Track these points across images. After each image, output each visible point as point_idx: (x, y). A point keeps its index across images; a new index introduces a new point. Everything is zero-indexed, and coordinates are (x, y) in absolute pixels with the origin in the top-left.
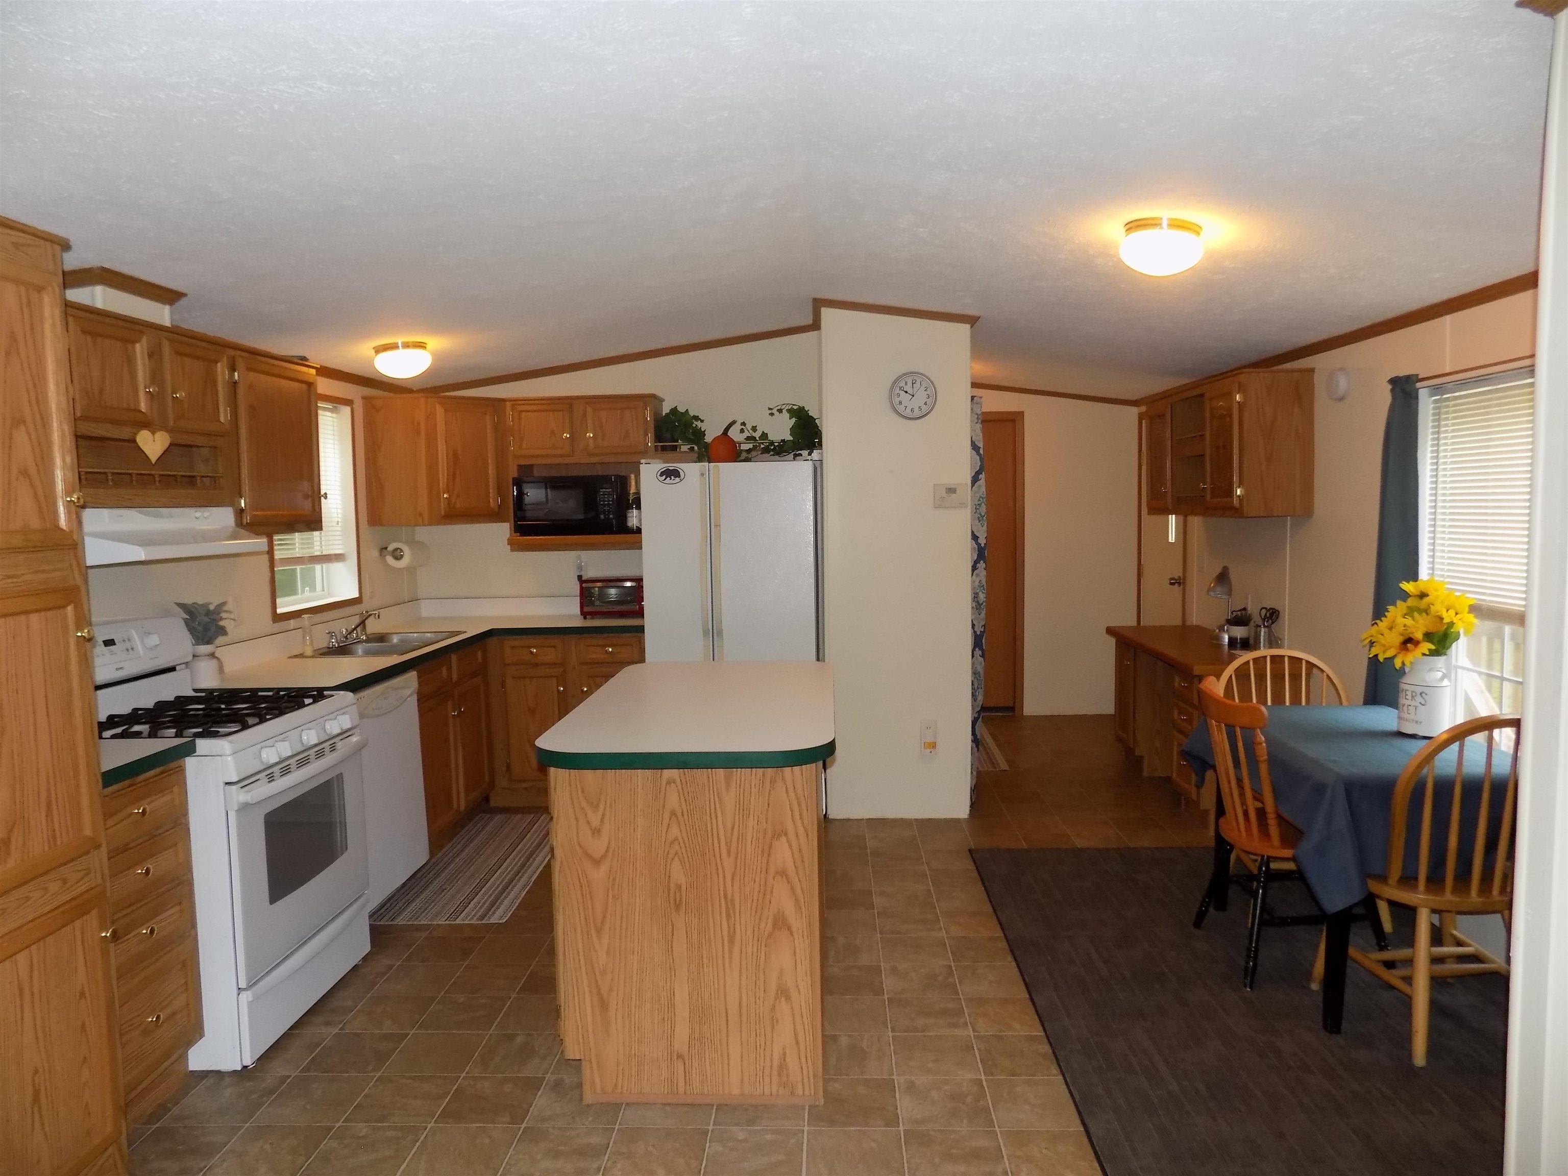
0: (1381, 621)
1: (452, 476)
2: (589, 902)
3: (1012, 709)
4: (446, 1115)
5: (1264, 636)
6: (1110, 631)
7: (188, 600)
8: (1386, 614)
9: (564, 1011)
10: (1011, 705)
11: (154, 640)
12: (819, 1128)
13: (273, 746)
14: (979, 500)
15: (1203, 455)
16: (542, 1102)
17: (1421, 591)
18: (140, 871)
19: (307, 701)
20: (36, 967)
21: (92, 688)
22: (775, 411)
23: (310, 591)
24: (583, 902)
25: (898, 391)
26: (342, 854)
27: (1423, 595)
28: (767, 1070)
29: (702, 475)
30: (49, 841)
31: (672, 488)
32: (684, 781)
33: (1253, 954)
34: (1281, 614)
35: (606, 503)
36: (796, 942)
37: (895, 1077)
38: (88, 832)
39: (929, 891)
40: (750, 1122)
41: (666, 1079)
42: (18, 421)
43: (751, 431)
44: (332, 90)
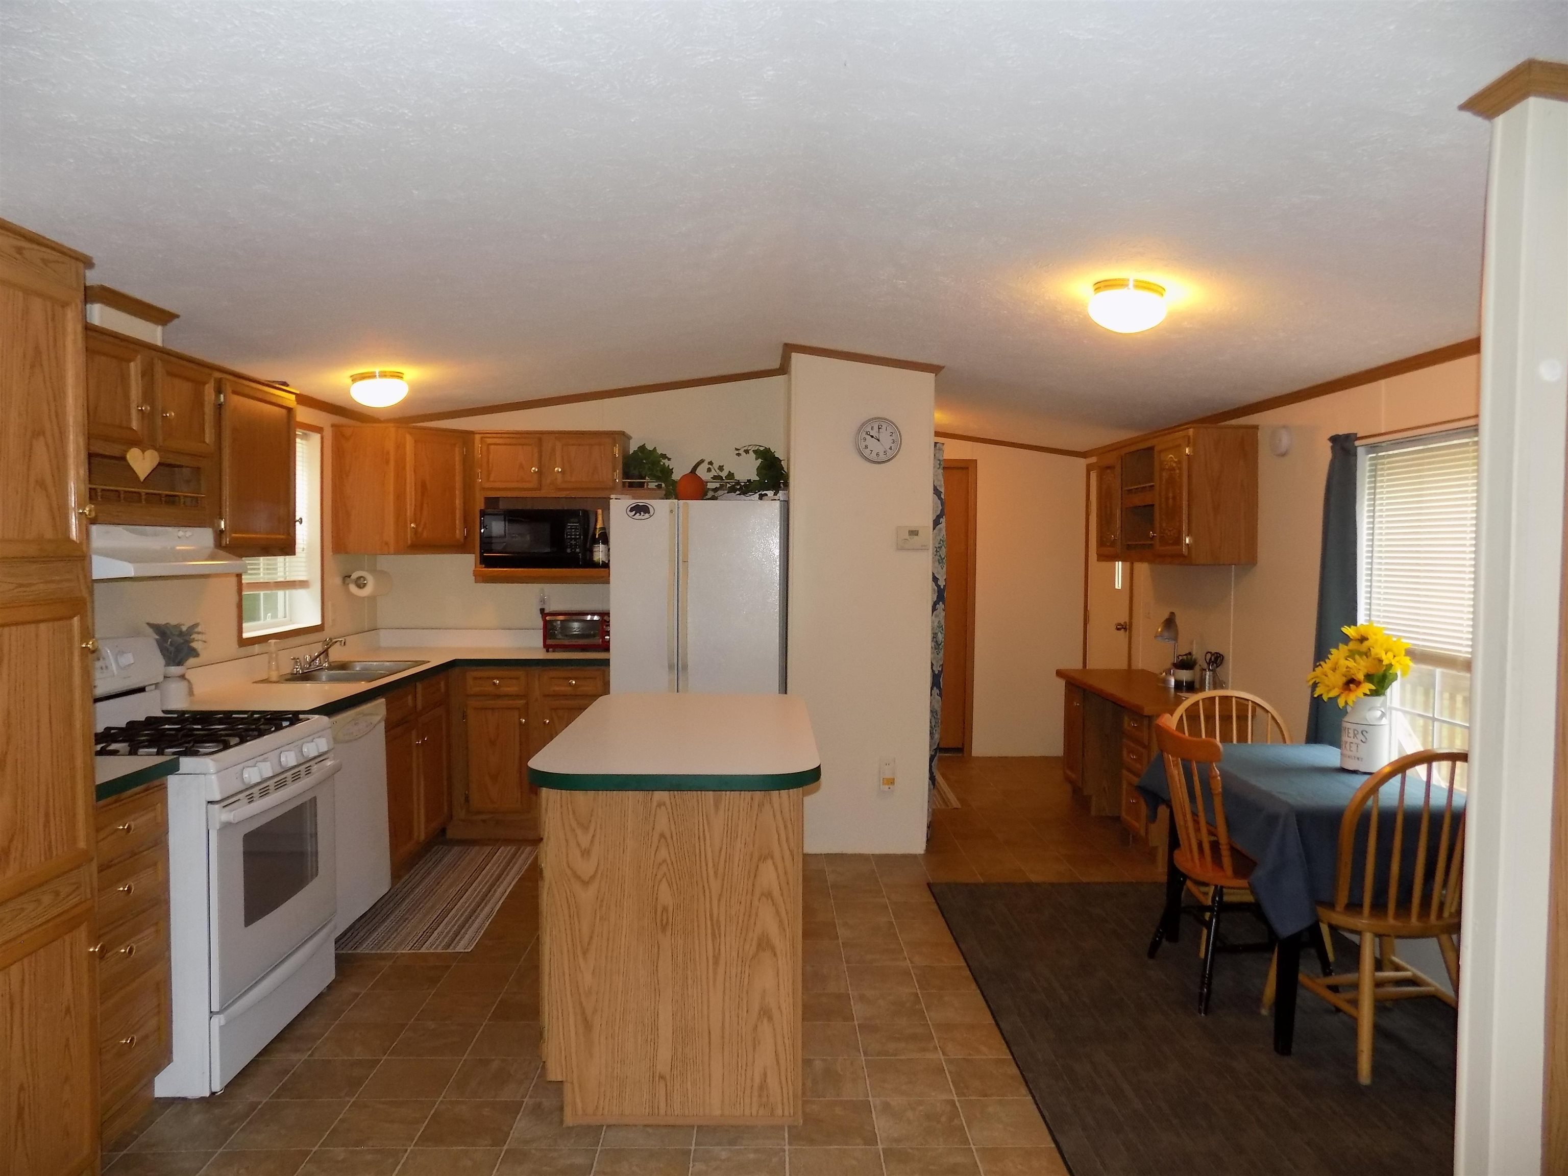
0: (1326, 662)
1: (419, 507)
2: (577, 923)
3: (960, 750)
4: (425, 1139)
5: (1209, 679)
6: (1059, 673)
7: (161, 620)
8: (1330, 656)
9: (548, 1032)
10: (960, 746)
11: (128, 659)
12: (799, 1147)
13: (255, 766)
14: (940, 543)
15: (1153, 505)
16: (522, 1127)
17: (1362, 636)
18: (121, 889)
19: (285, 724)
20: (27, 981)
21: (92, 700)
22: (741, 452)
23: (272, 617)
24: (570, 923)
25: (864, 435)
26: (312, 879)
27: (1363, 639)
28: (748, 1092)
29: (671, 511)
30: (45, 854)
31: (641, 523)
32: (674, 803)
33: (1206, 981)
34: (1225, 658)
35: (573, 537)
36: (780, 962)
37: (870, 1099)
38: (82, 844)
39: (891, 923)
40: (732, 1142)
41: (648, 1101)
42: (39, 433)
43: (718, 471)
44: (369, 127)
